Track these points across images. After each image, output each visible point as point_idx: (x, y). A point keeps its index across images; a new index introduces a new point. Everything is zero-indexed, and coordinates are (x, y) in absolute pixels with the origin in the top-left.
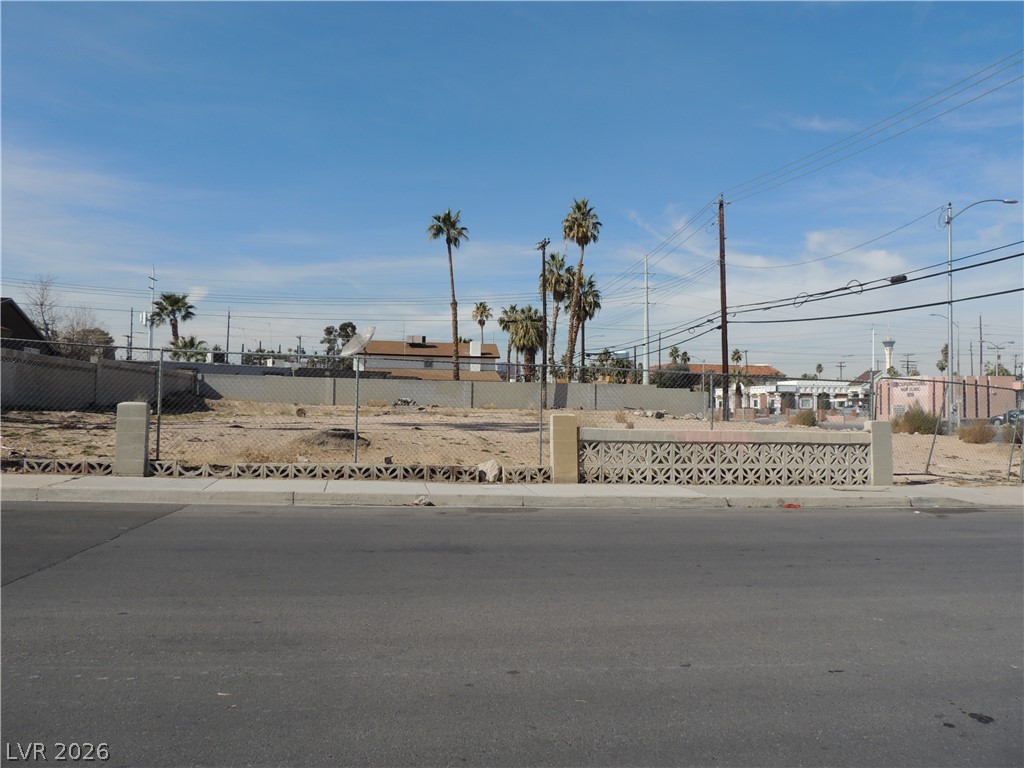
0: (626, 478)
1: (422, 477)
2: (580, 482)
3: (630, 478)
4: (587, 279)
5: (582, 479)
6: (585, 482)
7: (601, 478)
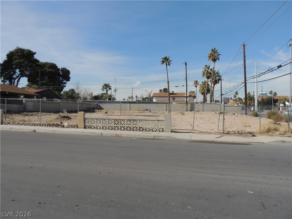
0: (96, 128)
1: (51, 126)
2: (84, 128)
3: (97, 128)
4: (217, 72)
5: (85, 128)
6: (86, 128)
7: (90, 128)
